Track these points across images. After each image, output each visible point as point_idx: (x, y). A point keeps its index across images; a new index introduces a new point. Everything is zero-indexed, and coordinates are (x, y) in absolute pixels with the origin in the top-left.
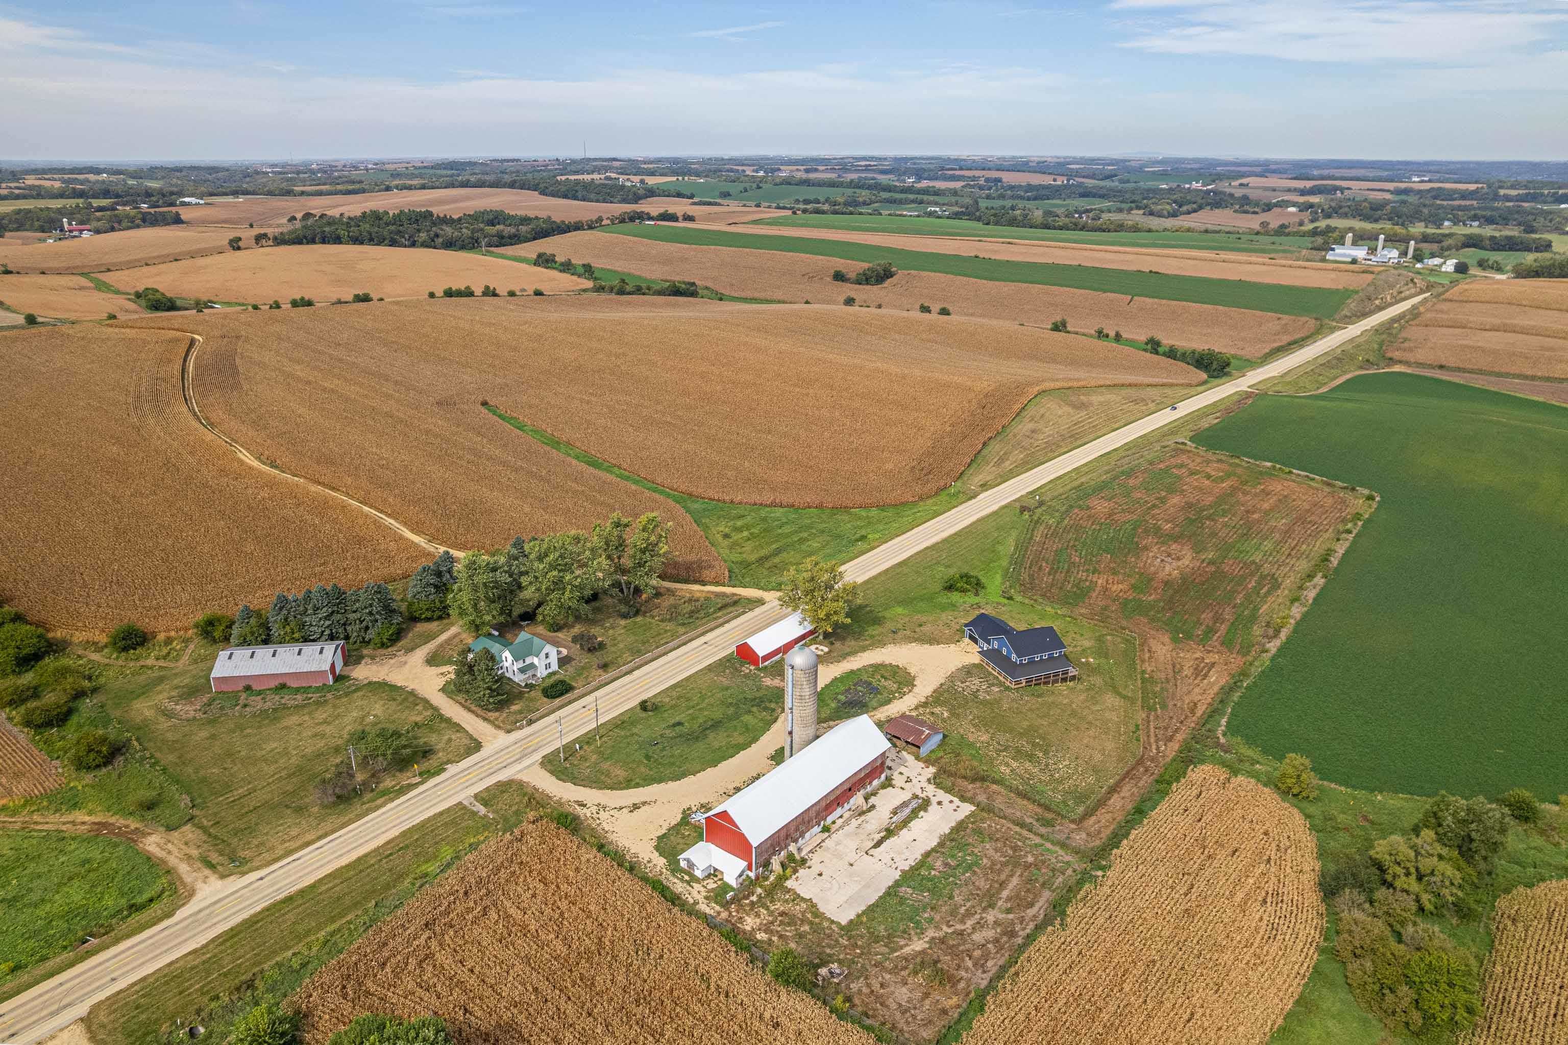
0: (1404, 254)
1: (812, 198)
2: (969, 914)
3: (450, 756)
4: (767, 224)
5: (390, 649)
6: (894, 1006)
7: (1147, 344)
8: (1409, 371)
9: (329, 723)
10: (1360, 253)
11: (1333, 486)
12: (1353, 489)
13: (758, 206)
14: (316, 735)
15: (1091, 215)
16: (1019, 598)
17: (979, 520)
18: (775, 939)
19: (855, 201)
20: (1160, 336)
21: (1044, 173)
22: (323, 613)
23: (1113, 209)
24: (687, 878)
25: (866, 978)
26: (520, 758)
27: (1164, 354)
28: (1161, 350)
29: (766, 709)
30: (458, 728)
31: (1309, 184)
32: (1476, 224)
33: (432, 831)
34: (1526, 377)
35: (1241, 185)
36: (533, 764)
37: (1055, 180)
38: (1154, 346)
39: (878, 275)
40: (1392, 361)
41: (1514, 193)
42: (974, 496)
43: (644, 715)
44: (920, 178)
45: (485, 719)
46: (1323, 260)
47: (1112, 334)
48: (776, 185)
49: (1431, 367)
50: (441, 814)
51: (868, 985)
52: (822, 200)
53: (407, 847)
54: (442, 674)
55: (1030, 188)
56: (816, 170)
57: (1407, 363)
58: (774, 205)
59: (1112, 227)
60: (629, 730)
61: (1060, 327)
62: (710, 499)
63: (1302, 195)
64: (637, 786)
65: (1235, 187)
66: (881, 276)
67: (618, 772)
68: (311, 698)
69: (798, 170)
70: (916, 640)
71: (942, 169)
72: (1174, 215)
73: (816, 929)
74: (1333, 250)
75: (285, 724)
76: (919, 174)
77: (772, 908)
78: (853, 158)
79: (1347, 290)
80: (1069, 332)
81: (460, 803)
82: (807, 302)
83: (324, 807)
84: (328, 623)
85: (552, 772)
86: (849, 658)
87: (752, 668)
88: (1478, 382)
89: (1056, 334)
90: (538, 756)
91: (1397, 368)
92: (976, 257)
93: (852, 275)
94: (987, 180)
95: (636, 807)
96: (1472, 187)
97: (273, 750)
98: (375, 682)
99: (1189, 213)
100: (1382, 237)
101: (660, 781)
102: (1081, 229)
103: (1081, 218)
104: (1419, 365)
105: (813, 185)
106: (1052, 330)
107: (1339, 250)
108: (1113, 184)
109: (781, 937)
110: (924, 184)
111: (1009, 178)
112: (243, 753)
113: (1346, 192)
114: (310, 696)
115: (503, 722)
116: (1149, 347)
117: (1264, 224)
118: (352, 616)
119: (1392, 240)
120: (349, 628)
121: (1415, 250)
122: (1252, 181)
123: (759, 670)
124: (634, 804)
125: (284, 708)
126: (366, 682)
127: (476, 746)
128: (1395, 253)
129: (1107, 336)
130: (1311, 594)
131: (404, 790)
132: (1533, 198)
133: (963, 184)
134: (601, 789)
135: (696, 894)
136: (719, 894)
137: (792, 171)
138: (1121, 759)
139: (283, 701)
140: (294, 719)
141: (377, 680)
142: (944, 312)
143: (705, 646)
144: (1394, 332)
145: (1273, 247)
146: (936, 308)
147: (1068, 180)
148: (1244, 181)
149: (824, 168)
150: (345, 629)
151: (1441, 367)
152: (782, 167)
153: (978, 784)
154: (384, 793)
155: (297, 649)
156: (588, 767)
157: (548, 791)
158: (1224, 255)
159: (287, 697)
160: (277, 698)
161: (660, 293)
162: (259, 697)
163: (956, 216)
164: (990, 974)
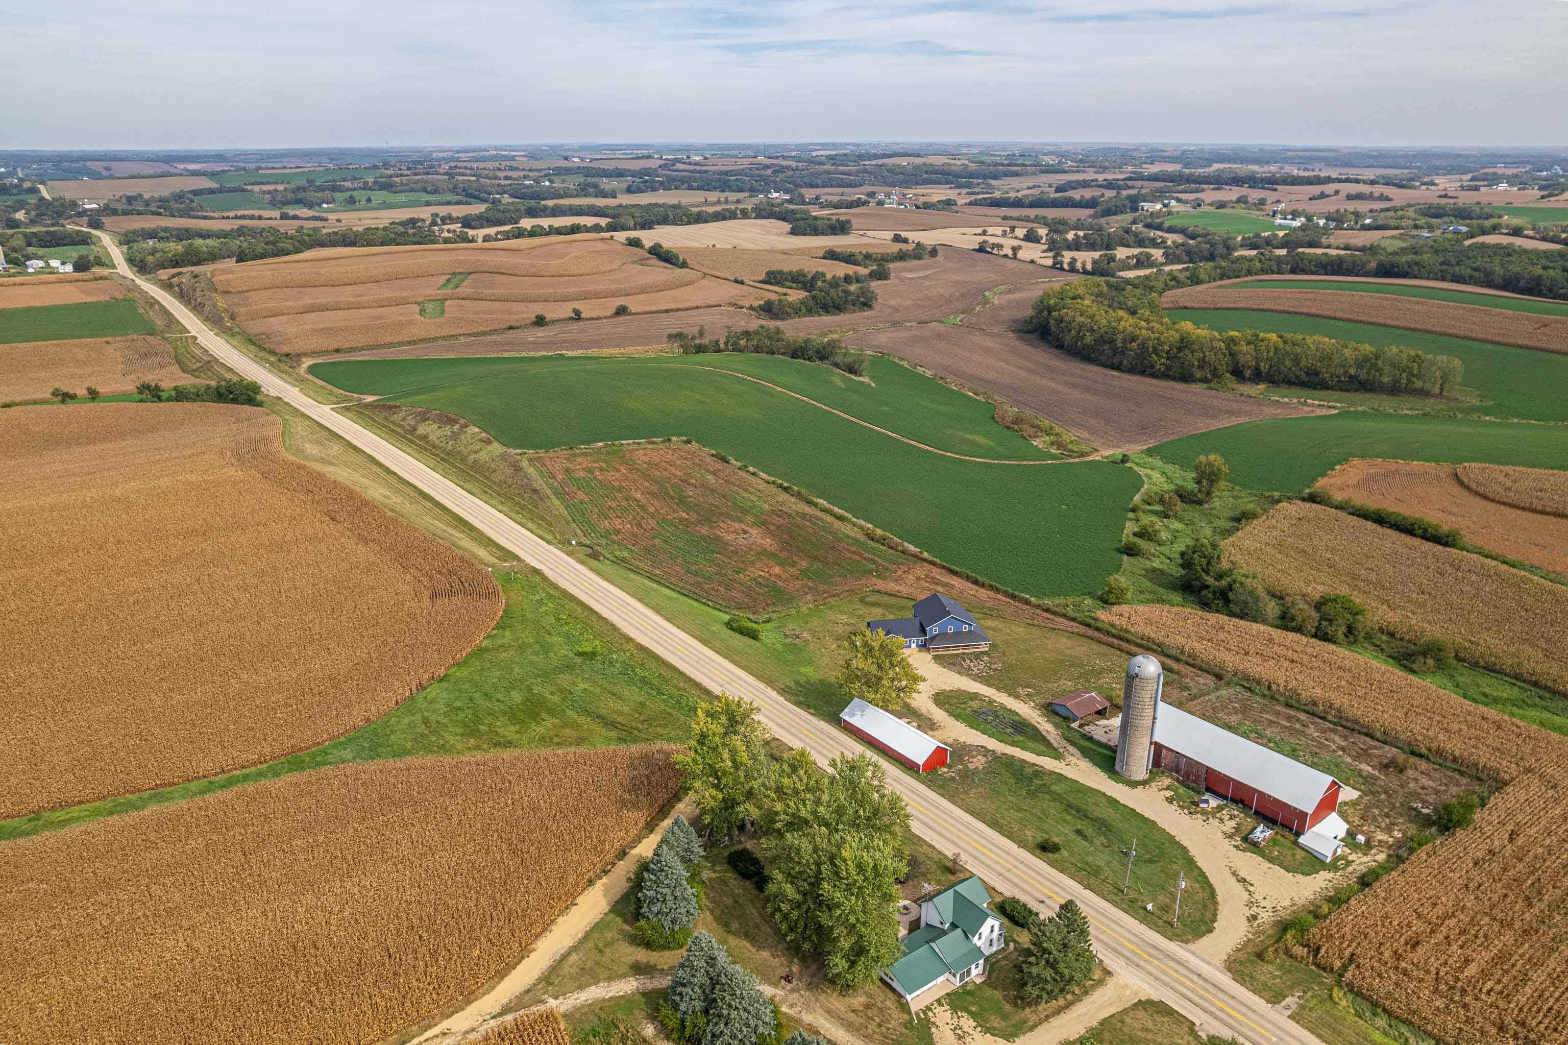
11: (657, 443)
18: (1397, 828)
24: (1343, 862)
26: (1176, 961)
27: (169, 400)
28: (164, 395)
38: (152, 392)
40: (292, 356)
42: (535, 571)
43: (1065, 854)
45: (1087, 993)
49: (329, 353)
64: (1204, 877)
73: (1375, 806)
79: (117, 300)
81: (1293, 1019)
85: (1199, 937)
86: (923, 712)
87: (945, 769)
90: (1168, 945)
95: (1243, 881)
104: (318, 353)
109: (1393, 825)
116: (146, 395)
123: (951, 766)
124: (1239, 881)
130: (839, 511)
134: (1216, 903)
135: (1362, 859)
157: (1240, 941)
164: (1381, 744)
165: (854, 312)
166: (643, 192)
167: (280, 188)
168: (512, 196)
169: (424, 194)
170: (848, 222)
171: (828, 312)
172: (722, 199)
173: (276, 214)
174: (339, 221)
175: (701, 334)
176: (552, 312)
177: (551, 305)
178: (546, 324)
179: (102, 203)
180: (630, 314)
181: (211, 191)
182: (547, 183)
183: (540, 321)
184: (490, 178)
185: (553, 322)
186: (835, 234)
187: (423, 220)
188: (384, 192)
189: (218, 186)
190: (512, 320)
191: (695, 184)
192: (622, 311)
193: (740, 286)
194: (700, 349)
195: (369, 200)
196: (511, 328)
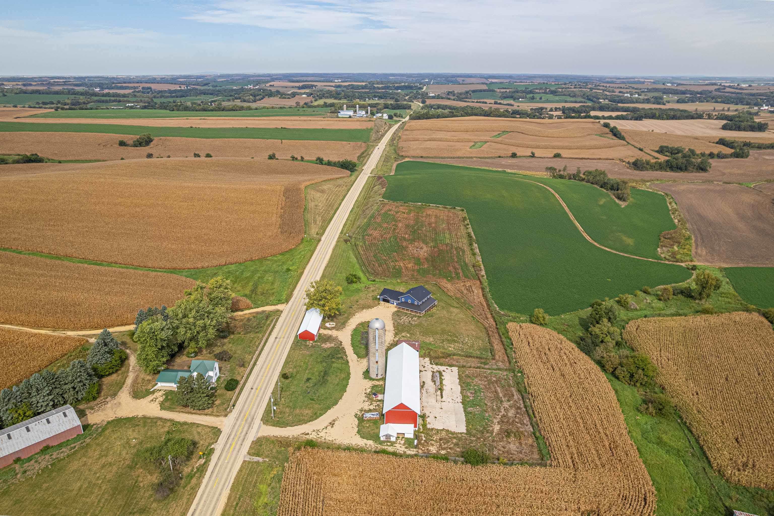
0: (367, 112)
1: (48, 101)
2: (499, 408)
3: (208, 441)
4: (42, 117)
5: (98, 400)
6: (516, 453)
7: (317, 160)
8: (411, 160)
9: (106, 456)
10: (351, 113)
11: (447, 208)
12: (455, 208)
13: (15, 106)
14: (103, 466)
15: (216, 103)
16: (377, 280)
17: (334, 250)
18: (449, 450)
19: (78, 102)
20: (321, 156)
21: (172, 84)
22: (46, 391)
23: (225, 100)
24: (389, 444)
25: (496, 448)
26: (250, 426)
27: (325, 164)
28: (324, 162)
29: (338, 358)
30: (198, 425)
31: (301, 84)
32: (376, 99)
33: (246, 481)
34: (451, 158)
35: (270, 86)
36: (259, 427)
37: (180, 87)
38: (320, 161)
39: (146, 141)
40: (403, 157)
41: (380, 86)
42: (320, 240)
43: (287, 381)
44: (102, 89)
45: (206, 415)
46: (338, 117)
47: (299, 158)
48: (16, 93)
49: (418, 157)
50: (240, 470)
51: (499, 450)
52: (55, 102)
53: (241, 496)
54: (152, 400)
55: (170, 92)
56: (31, 85)
57: (408, 157)
58: (27, 106)
59: (238, 108)
60: (289, 390)
61: (272, 157)
62: (189, 269)
63: (299, 89)
64: (321, 415)
65: (268, 87)
66: (147, 141)
67: (307, 412)
68: (75, 447)
69: (17, 85)
70: (363, 308)
71: (113, 83)
72: (255, 101)
73: (460, 439)
74: (339, 112)
75: (72, 469)
76: (101, 86)
77: (434, 439)
78: (48, 78)
79: (367, 129)
80: (277, 159)
81: (244, 462)
82: (122, 159)
83: (159, 501)
84: (51, 397)
85: (274, 426)
86: (347, 324)
87: (311, 342)
88: (438, 161)
89: (270, 161)
90: (258, 421)
91: (407, 159)
92: (191, 127)
93: (131, 142)
94: (143, 88)
95: (332, 424)
96: (364, 84)
97: (80, 489)
98: (112, 421)
99: (260, 100)
100: (357, 106)
101: (330, 408)
102: (223, 110)
103: (212, 105)
104: (414, 157)
105: (43, 93)
106: (269, 159)
107: (342, 113)
108: (209, 88)
109: (450, 448)
110: (106, 91)
111: (154, 87)
112: (58, 500)
113: (317, 87)
114: (72, 445)
115: (217, 412)
116: (318, 162)
117: (298, 103)
118: (66, 387)
119: (362, 107)
120: (65, 396)
121: (371, 111)
122: (275, 83)
123: (316, 342)
124: (330, 423)
125: (59, 461)
126: (105, 423)
127: (217, 432)
128: (364, 112)
129: (297, 159)
130: (477, 251)
131: (202, 469)
132: (388, 88)
133: (133, 90)
134: (306, 423)
135: (400, 448)
136: (409, 443)
137: (13, 85)
138: (482, 332)
139: (54, 457)
140: (75, 465)
141: (112, 419)
142: (208, 156)
143: (277, 340)
144: (396, 144)
145: (313, 113)
146: (203, 154)
147: (187, 87)
148: (272, 83)
149: (35, 83)
150: (63, 397)
151: (422, 157)
152: (4, 83)
153: (449, 359)
154: (191, 476)
155: (44, 420)
156: (289, 416)
157: (283, 435)
158: (302, 118)
159: (55, 454)
160: (47, 457)
161: (18, 162)
162: (33, 462)
163: (145, 107)
164: (529, 424)
165: (692, 172)
166: (686, 102)
167: (508, 90)
168: (610, 101)
169: (569, 97)
170: (767, 124)
171: (672, 170)
172: (726, 109)
173: (493, 101)
174: (518, 106)
175: (564, 170)
176: (520, 152)
177: (520, 149)
178: (517, 157)
179: (437, 94)
180: (562, 158)
181: (484, 91)
182: (637, 96)
183: (514, 155)
184: (609, 91)
185: (520, 157)
186: (753, 131)
187: (546, 109)
188: (552, 95)
189: (487, 88)
190: (502, 153)
191: (719, 100)
192: (557, 156)
193: (640, 152)
194: (561, 177)
195: (541, 98)
196: (500, 157)
